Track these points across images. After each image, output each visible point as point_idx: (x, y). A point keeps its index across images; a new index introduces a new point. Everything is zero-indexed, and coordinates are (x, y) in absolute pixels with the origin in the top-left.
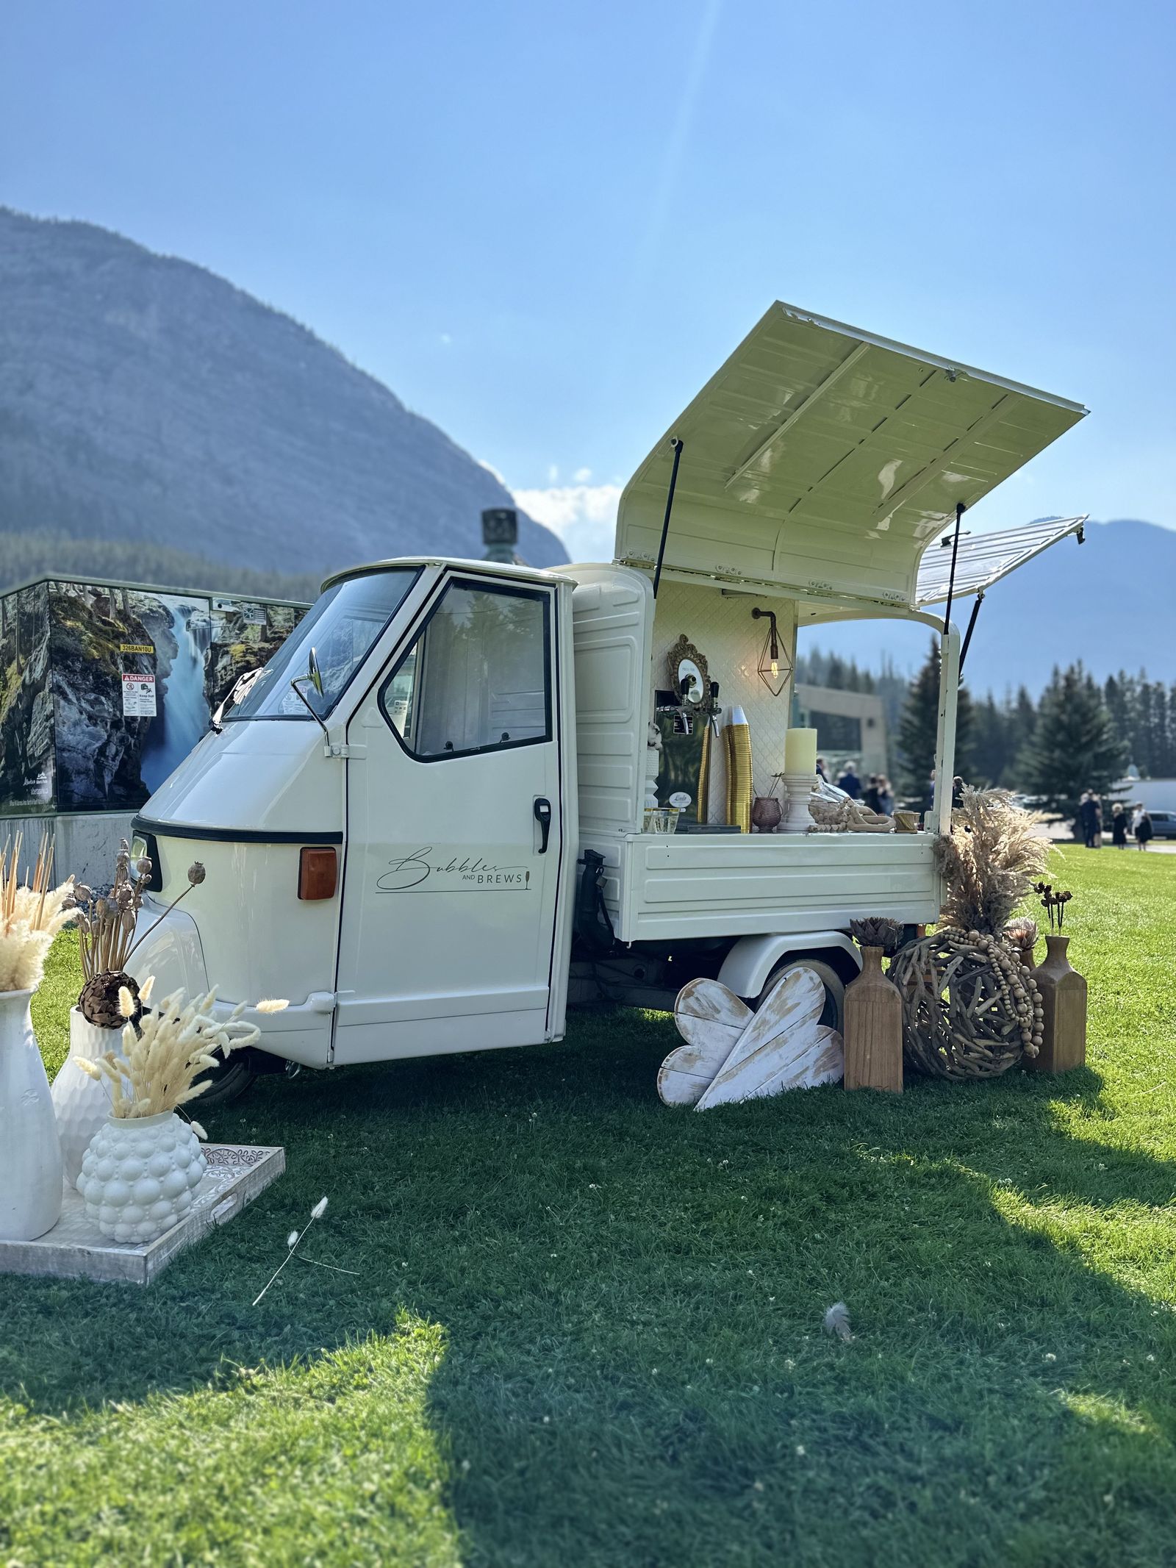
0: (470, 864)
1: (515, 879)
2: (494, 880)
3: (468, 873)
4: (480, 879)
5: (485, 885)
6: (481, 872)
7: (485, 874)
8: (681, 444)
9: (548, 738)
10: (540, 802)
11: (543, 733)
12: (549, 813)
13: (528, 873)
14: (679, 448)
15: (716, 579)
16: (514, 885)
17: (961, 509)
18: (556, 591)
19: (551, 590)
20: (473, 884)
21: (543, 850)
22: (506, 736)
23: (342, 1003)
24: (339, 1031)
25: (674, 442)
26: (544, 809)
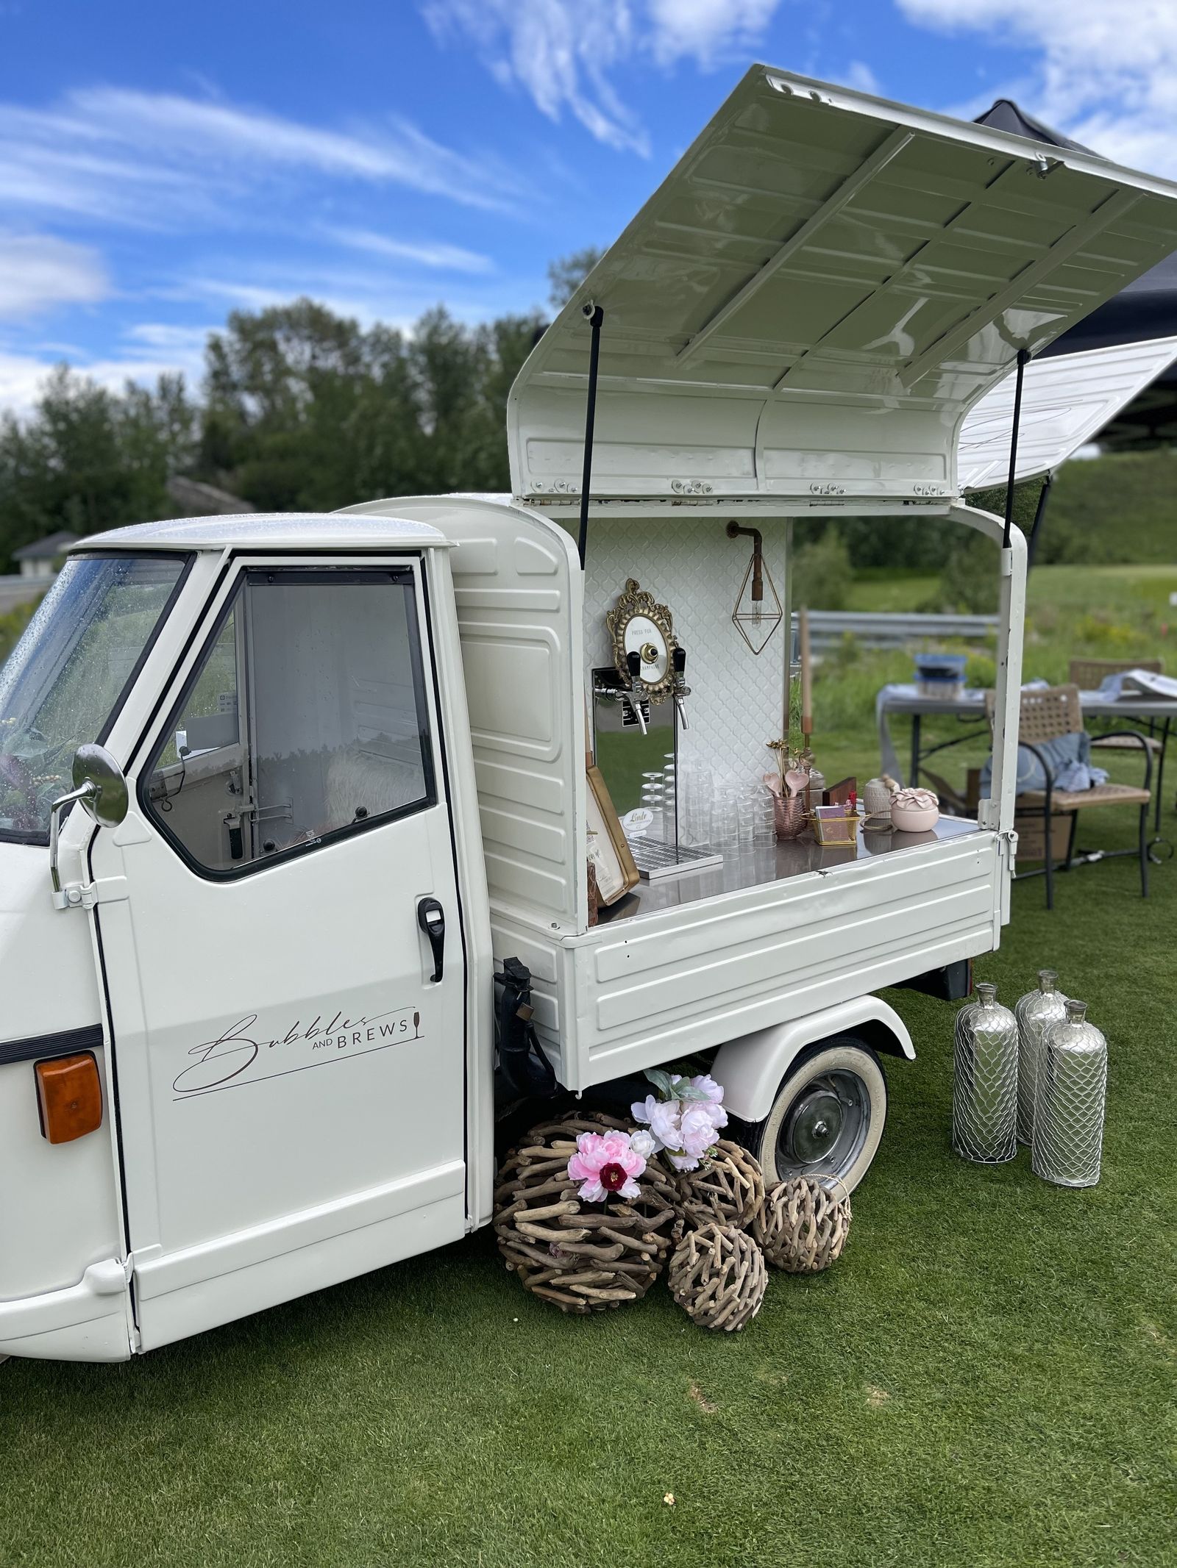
0: (322, 1025)
1: (398, 1028)
2: (364, 1037)
3: (322, 1037)
4: (341, 1042)
5: (350, 1048)
6: (343, 1032)
7: (348, 1034)
8: (599, 312)
9: (430, 801)
10: (427, 905)
11: (423, 794)
12: (441, 922)
13: (417, 1016)
14: (597, 321)
15: (675, 504)
16: (397, 1035)
17: (1023, 358)
18: (423, 563)
19: (414, 562)
20: (333, 1051)
21: (438, 977)
22: (362, 813)
23: (141, 1268)
24: (143, 1308)
25: (587, 311)
26: (432, 917)
